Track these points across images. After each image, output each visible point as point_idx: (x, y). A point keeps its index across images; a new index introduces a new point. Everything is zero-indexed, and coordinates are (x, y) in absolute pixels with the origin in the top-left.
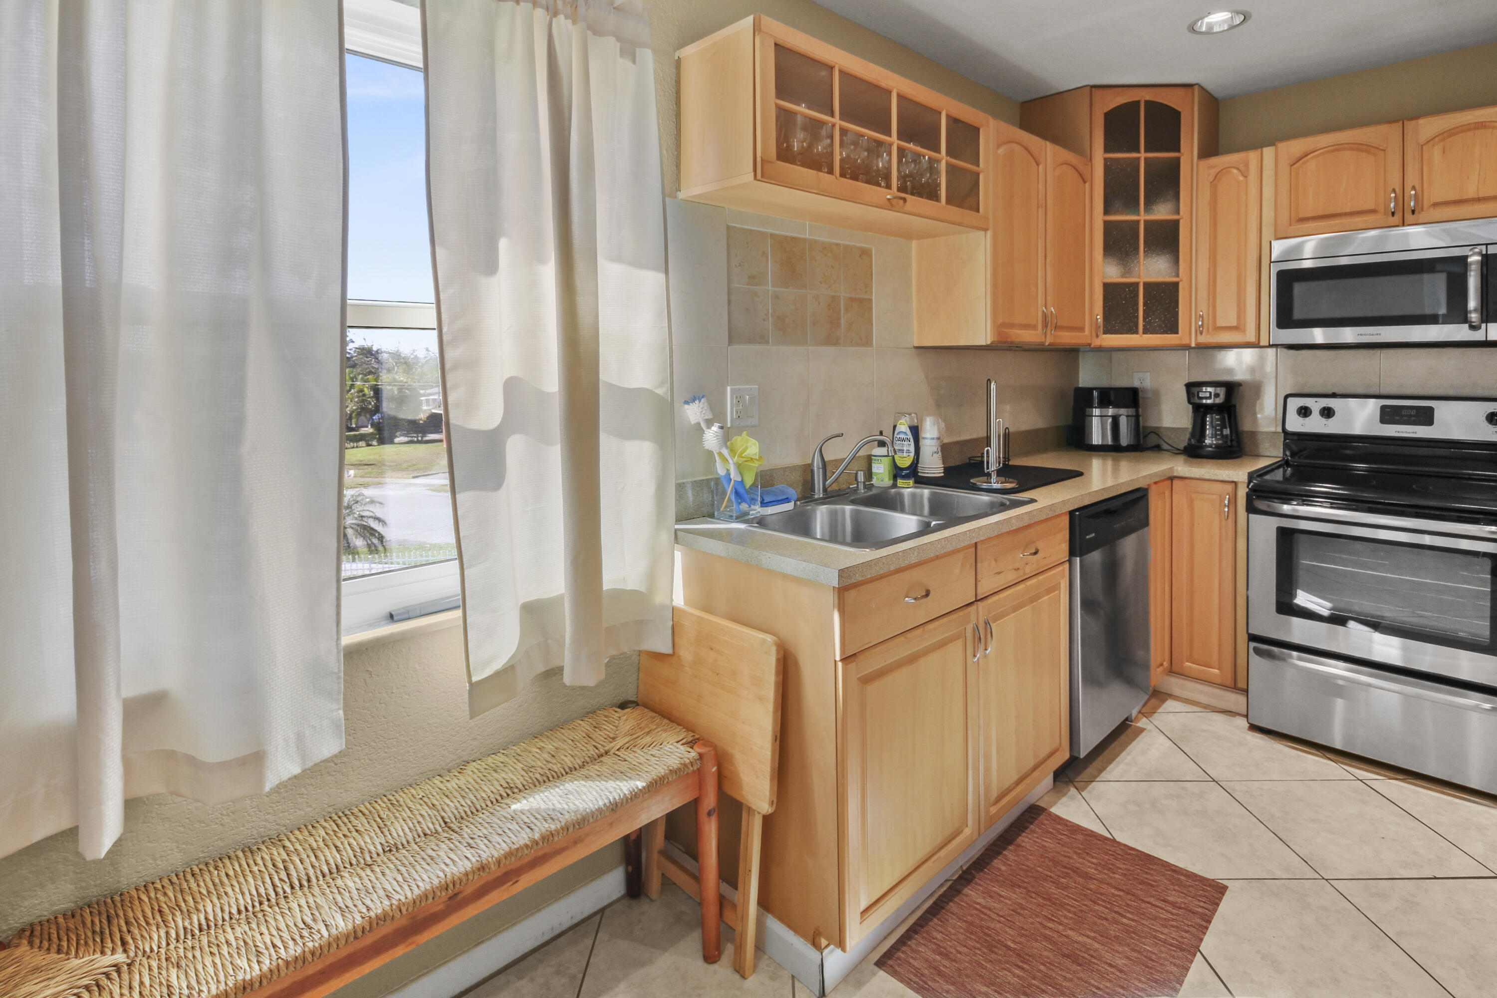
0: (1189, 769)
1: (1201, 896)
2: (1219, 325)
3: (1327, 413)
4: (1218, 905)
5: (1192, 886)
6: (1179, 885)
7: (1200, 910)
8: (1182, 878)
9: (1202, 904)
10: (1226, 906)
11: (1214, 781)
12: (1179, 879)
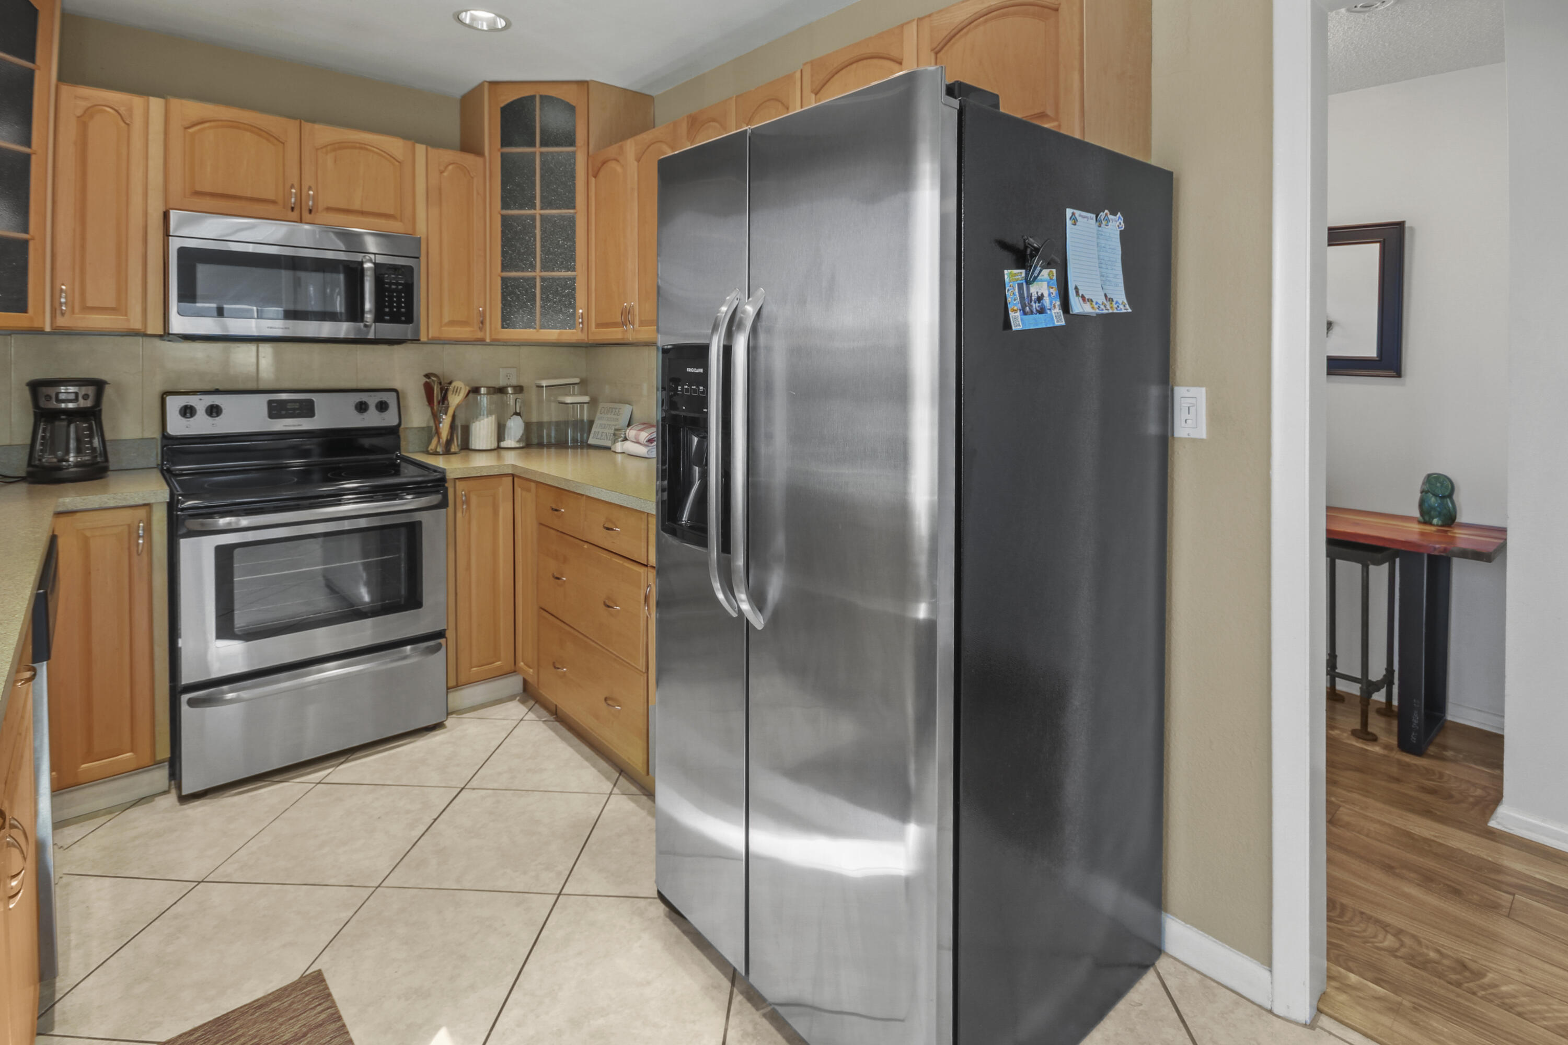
0: (159, 893)
1: (310, 1003)
2: (89, 304)
3: (214, 411)
4: (330, 995)
5: (293, 1003)
6: (280, 1016)
7: (323, 1016)
8: (275, 1005)
9: (319, 1009)
10: (338, 989)
11: (199, 882)
12: (274, 1010)
